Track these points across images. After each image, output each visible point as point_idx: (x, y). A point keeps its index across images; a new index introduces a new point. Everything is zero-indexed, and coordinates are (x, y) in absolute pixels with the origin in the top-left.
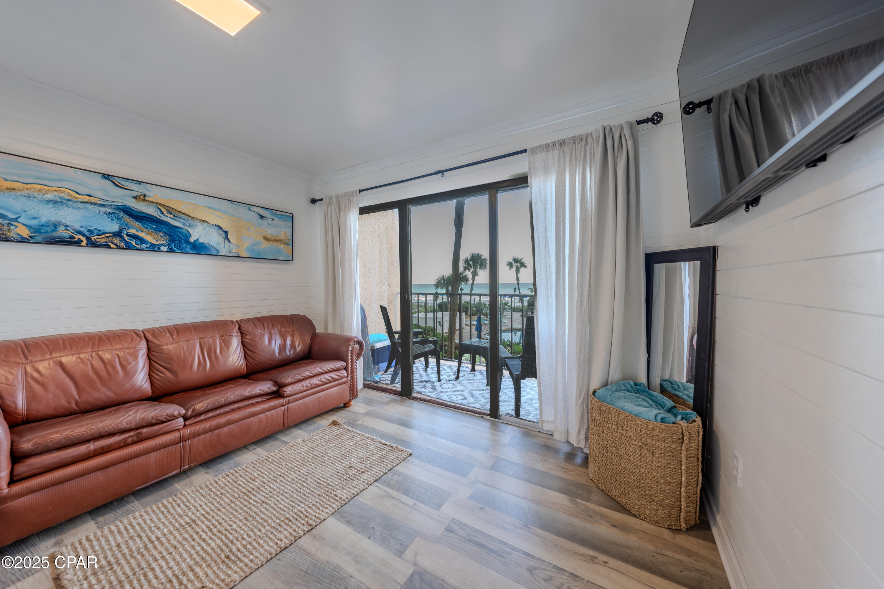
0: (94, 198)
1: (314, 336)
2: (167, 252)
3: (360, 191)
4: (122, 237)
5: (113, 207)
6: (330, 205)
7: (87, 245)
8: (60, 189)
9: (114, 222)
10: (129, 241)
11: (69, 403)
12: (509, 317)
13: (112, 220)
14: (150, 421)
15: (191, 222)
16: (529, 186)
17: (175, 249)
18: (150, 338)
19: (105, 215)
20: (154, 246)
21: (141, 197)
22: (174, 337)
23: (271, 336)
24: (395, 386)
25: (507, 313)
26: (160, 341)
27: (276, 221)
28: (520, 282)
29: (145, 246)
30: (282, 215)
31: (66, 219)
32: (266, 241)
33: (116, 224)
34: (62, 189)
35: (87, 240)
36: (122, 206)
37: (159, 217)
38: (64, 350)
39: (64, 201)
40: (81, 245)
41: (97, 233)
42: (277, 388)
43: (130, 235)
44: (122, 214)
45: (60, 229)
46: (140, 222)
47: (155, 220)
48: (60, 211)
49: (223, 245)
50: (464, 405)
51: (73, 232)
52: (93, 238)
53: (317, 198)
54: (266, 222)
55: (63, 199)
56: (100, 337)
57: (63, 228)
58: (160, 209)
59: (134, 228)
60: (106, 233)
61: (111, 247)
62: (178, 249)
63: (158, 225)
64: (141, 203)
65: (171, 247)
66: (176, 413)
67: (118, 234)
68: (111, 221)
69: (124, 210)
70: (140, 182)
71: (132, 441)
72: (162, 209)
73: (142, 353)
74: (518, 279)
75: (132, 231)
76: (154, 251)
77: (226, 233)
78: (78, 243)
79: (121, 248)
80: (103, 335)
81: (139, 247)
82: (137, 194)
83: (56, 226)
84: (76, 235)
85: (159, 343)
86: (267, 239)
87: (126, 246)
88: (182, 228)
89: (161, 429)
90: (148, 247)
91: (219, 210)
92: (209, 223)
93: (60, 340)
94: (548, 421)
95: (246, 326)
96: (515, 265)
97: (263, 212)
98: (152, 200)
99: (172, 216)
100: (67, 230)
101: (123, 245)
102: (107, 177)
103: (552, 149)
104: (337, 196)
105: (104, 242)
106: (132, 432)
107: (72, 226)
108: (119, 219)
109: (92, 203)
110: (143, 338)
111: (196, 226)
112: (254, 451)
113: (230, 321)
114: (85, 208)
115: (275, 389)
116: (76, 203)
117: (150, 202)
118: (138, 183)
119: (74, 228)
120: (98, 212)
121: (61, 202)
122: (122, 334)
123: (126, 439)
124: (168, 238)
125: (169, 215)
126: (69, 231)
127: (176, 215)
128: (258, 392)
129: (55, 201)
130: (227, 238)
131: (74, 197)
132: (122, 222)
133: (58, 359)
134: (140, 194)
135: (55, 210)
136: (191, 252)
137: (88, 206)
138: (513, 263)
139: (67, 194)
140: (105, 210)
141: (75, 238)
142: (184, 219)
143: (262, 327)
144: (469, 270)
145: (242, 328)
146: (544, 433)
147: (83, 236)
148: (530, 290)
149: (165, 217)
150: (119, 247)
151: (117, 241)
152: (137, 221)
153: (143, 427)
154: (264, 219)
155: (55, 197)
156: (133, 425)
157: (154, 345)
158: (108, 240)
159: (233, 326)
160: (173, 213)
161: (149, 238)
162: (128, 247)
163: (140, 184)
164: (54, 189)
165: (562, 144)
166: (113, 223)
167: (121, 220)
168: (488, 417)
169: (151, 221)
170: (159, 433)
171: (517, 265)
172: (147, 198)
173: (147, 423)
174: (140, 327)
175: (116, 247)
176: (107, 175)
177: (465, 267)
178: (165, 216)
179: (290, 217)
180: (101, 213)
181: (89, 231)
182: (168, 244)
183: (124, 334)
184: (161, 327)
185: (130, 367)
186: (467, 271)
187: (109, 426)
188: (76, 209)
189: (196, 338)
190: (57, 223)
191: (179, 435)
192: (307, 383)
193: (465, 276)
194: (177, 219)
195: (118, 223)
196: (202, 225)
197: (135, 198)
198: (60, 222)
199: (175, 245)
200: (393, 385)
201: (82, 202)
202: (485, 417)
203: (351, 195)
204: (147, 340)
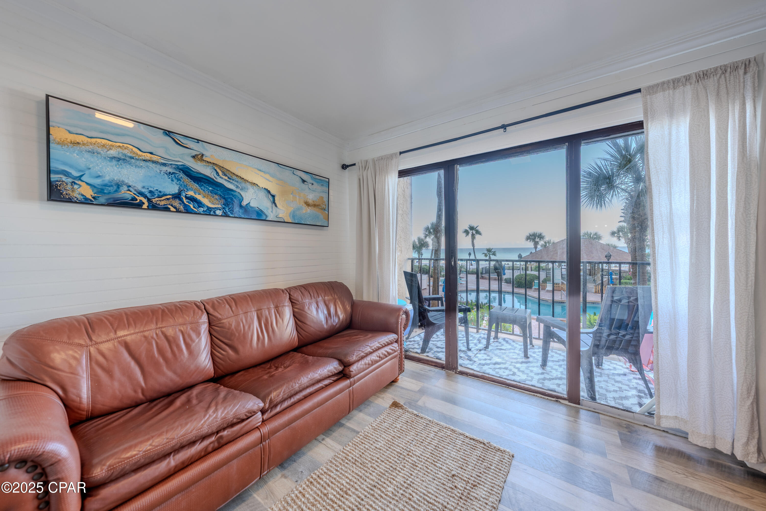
0: (155, 156)
1: (353, 304)
2: (221, 216)
3: (401, 153)
4: (181, 199)
5: (174, 166)
6: (365, 169)
7: (148, 208)
8: (124, 144)
9: (174, 183)
10: (187, 204)
11: (135, 391)
12: (465, 279)
13: (172, 180)
14: (232, 421)
15: (243, 185)
16: (645, 132)
17: (229, 213)
18: (211, 311)
19: (166, 175)
20: (210, 210)
21: (199, 157)
22: (233, 309)
23: (318, 305)
24: (427, 356)
25: (463, 275)
26: (220, 314)
27: (316, 186)
28: (475, 247)
29: (202, 209)
30: (320, 180)
31: (128, 178)
32: (306, 206)
33: (176, 185)
34: (125, 145)
35: (148, 203)
36: (182, 165)
37: (215, 179)
38: (129, 327)
39: (127, 158)
40: (143, 207)
41: (158, 194)
42: (343, 367)
43: (189, 197)
44: (182, 175)
45: (123, 189)
46: (198, 184)
47: (212, 182)
48: (123, 170)
49: (271, 210)
50: (519, 382)
51: (135, 193)
52: (154, 200)
53: (347, 164)
54: (307, 186)
55: (126, 156)
56: (163, 311)
57: (125, 188)
58: (216, 170)
59: (192, 190)
60: (166, 195)
61: (171, 210)
62: (232, 214)
63: (214, 187)
64: (199, 163)
65: (226, 211)
66: (255, 408)
67: (177, 196)
68: (171, 182)
69: (184, 170)
70: (198, 141)
71: (213, 448)
72: (218, 170)
73: (204, 328)
74: (473, 245)
75: (191, 193)
76: (210, 215)
77: (273, 196)
78: (139, 206)
79: (180, 212)
80: (165, 309)
81: (196, 210)
82: (195, 154)
83: (118, 186)
84: (138, 196)
85: (220, 316)
86: (307, 204)
87: (184, 210)
88: (235, 191)
89: (241, 429)
90: (205, 211)
91: (268, 173)
92: (259, 186)
93: (124, 315)
94: (668, 416)
95: (295, 295)
96: (471, 232)
97: (305, 177)
98: (209, 161)
99: (226, 178)
100: (129, 190)
101: (182, 208)
102: (168, 133)
103: (683, 85)
104: (373, 160)
105: (165, 205)
106: (212, 437)
107: (135, 186)
108: (178, 180)
109: (154, 162)
110: (204, 311)
111: (248, 189)
112: (324, 442)
113: (280, 289)
114: (147, 167)
115: (341, 368)
116: (139, 161)
117: (208, 162)
118: (196, 141)
119: (136, 188)
120: (159, 171)
121: (124, 159)
122: (184, 307)
123: (207, 447)
124: (223, 201)
125: (224, 177)
126: (131, 191)
127: (230, 177)
128: (328, 374)
129: (119, 158)
130: (274, 202)
131: (137, 154)
132: (181, 183)
133: (122, 338)
134: (198, 153)
135: (118, 168)
136: (243, 216)
137: (150, 165)
138: (469, 230)
139: (130, 150)
140: (165, 170)
141: (137, 200)
142: (237, 182)
143: (309, 295)
144: (430, 237)
145: (292, 297)
146: (653, 428)
147: (145, 198)
148: (484, 255)
149: (220, 179)
150: (178, 211)
151: (176, 203)
152: (195, 183)
153: (224, 429)
154: (305, 183)
155: (119, 153)
156: (214, 429)
157: (215, 319)
158: (168, 202)
159: (285, 295)
160: (227, 175)
161: (206, 201)
162: (187, 210)
163: (198, 142)
164: (118, 144)
165: (702, 76)
166: (172, 183)
167: (181, 181)
168: (566, 402)
169: (208, 183)
170: (239, 435)
171: (473, 233)
172: (204, 158)
173: (228, 423)
174: (198, 297)
175: (175, 210)
176: (168, 131)
177: (426, 234)
178: (220, 177)
179: (326, 182)
180: (162, 173)
181: (151, 192)
182: (223, 208)
183: (186, 306)
184: (219, 298)
185: (194, 344)
186: (428, 237)
187: (191, 432)
188: (139, 167)
189: (253, 310)
190: (120, 183)
191: (260, 434)
192: (368, 360)
193: (427, 242)
194: (231, 181)
195: (177, 185)
196: (253, 188)
197: (194, 157)
198: (123, 181)
199: (229, 209)
200: (425, 354)
201: (144, 160)
202: (562, 401)
203: (391, 157)
204: (208, 313)
